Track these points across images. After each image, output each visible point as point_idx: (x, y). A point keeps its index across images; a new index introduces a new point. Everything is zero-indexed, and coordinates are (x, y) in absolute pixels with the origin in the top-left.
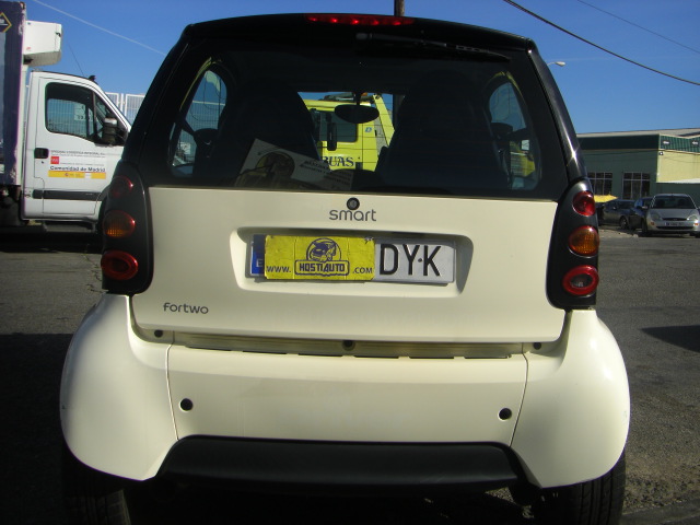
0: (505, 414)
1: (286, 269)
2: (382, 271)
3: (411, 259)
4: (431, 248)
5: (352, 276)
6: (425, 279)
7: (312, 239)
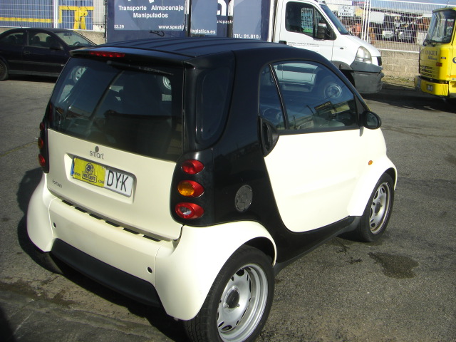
0: (150, 270)
1: (79, 175)
2: (108, 184)
3: (118, 180)
4: (125, 176)
5: (97, 184)
6: (121, 191)
7: (87, 163)
